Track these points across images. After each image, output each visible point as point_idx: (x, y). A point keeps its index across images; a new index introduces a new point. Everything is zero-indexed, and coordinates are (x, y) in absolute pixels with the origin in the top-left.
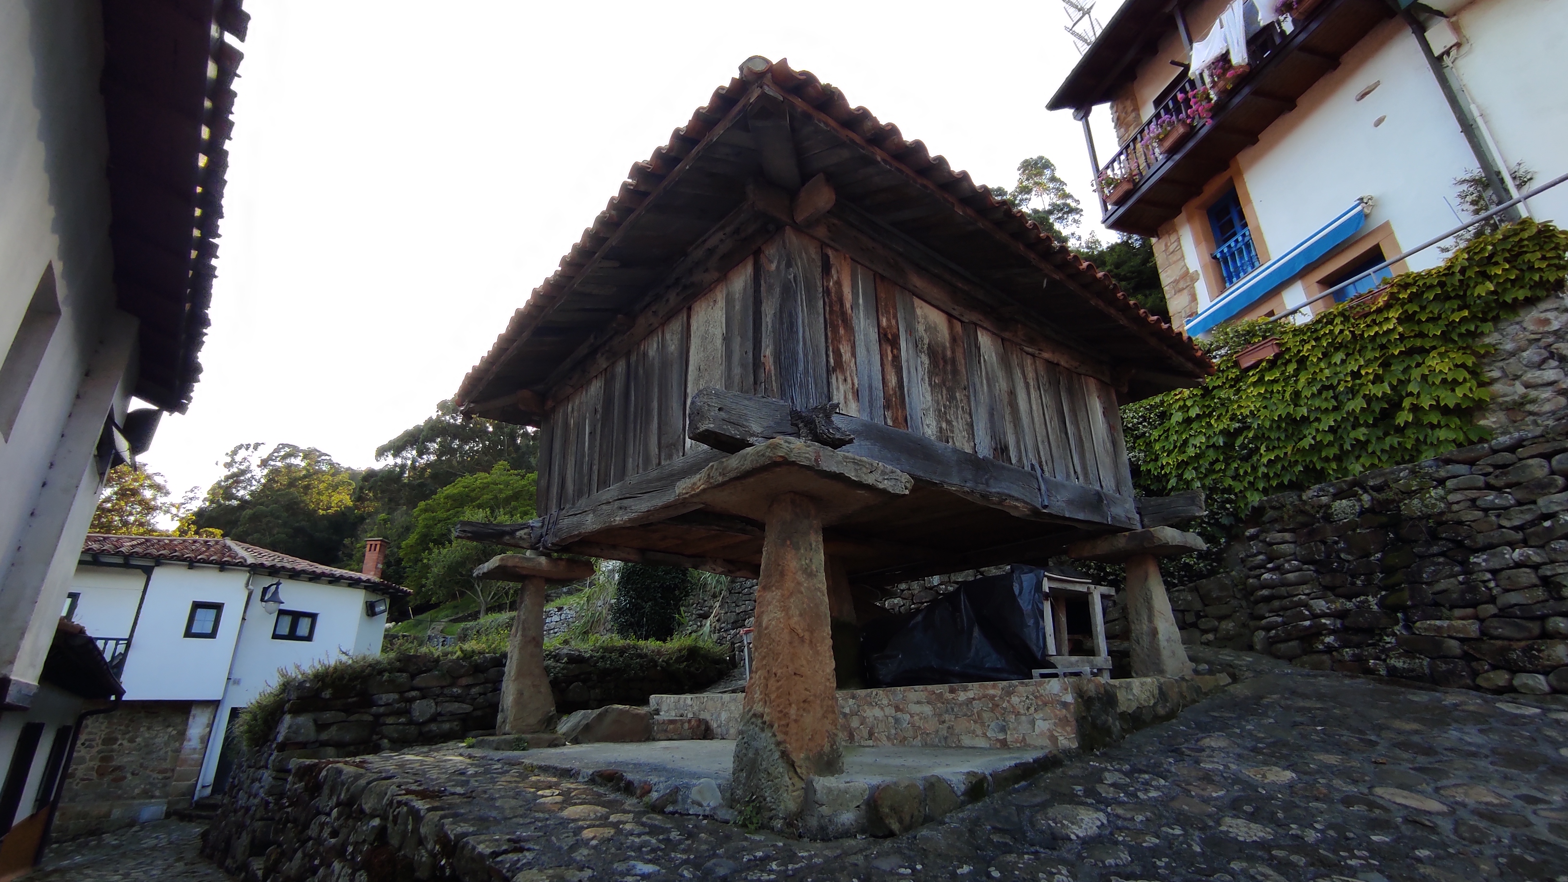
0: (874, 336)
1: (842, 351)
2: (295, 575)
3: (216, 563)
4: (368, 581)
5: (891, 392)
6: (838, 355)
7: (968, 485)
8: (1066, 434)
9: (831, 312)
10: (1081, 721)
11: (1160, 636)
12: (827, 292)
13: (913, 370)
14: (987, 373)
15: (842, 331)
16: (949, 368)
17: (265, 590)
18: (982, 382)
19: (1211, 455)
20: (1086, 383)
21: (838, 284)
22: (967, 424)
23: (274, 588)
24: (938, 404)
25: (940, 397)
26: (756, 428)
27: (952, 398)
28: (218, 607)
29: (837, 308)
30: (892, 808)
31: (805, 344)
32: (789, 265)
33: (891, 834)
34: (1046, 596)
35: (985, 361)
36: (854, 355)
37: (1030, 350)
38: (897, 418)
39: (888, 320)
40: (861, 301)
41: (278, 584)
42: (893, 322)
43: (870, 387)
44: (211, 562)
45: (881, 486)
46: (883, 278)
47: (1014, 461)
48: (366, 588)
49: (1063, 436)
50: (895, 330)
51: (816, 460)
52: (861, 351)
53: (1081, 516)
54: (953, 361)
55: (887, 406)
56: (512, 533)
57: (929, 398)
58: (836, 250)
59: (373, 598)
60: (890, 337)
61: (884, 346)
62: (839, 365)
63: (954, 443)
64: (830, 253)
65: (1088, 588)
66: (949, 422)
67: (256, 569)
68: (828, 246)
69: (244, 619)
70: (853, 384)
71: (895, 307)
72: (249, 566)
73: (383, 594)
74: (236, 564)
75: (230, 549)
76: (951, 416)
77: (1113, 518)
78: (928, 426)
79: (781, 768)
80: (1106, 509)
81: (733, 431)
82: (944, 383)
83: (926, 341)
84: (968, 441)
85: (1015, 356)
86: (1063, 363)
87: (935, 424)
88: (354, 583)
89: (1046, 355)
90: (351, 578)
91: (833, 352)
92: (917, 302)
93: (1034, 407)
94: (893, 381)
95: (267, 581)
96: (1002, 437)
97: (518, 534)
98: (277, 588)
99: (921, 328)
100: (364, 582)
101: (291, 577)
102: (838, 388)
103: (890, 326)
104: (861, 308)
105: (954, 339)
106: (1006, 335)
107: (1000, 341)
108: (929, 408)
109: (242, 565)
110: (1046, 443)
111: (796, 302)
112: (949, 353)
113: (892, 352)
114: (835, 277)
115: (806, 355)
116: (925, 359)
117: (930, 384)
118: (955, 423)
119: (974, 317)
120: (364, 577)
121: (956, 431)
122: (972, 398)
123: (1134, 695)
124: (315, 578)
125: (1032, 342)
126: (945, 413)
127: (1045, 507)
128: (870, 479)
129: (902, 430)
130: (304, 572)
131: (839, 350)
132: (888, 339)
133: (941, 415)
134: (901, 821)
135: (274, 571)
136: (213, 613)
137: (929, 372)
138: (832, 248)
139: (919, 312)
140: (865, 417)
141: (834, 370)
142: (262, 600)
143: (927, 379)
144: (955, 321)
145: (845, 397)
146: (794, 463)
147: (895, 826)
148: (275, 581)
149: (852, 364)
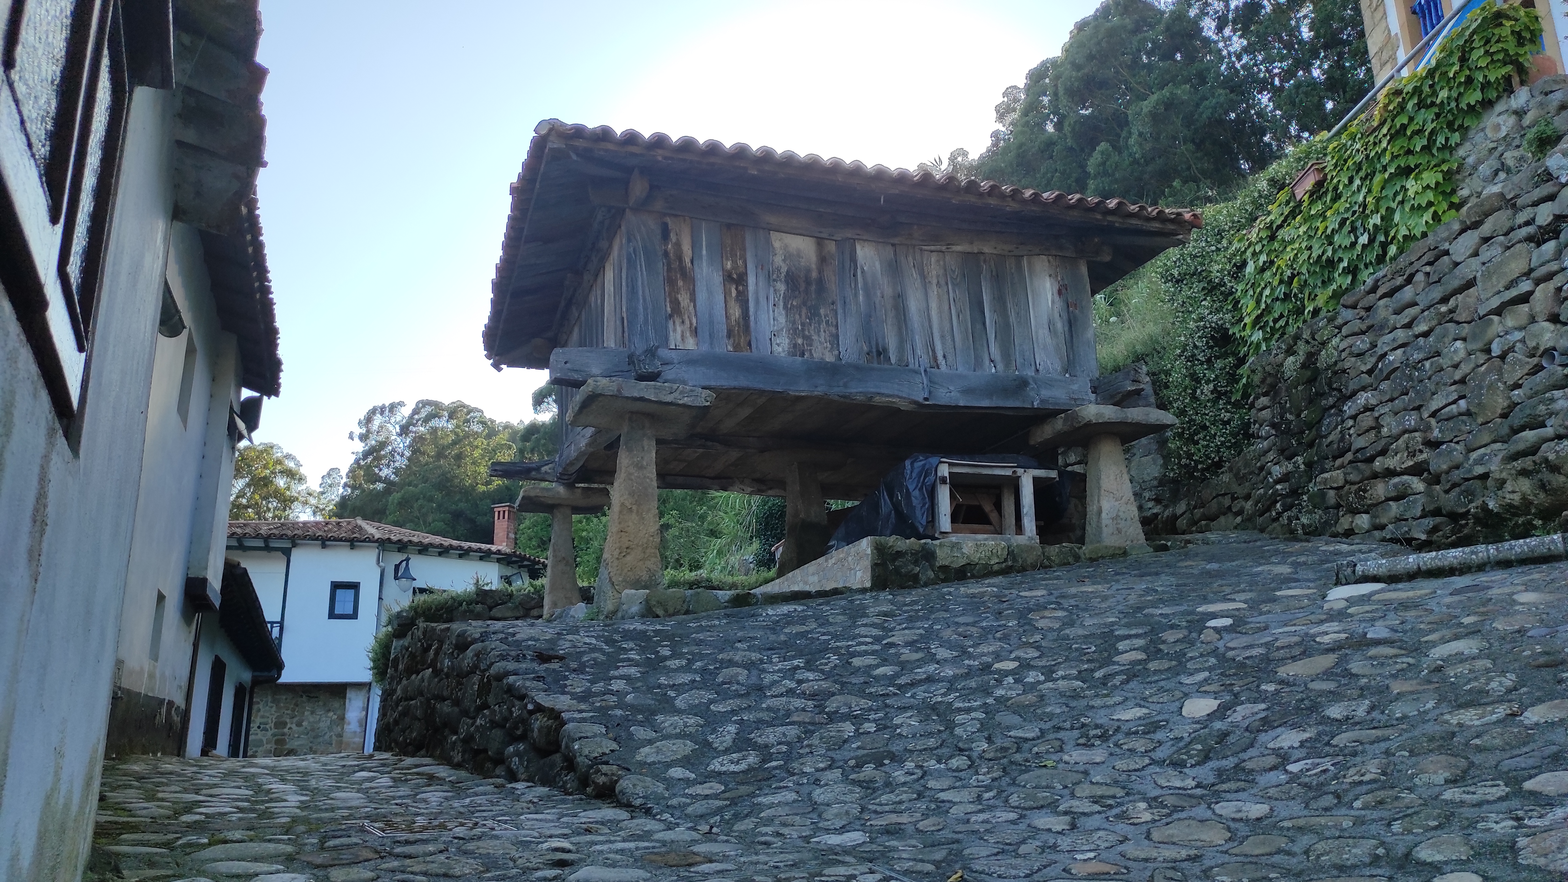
0: (717, 279)
1: (680, 299)
2: (424, 549)
3: (346, 540)
4: (499, 552)
5: (733, 323)
6: (676, 304)
7: (819, 389)
8: (984, 324)
9: (669, 269)
10: (875, 566)
11: (1104, 515)
12: (666, 254)
13: (763, 301)
14: (865, 283)
15: (680, 283)
16: (813, 287)
17: (397, 567)
18: (856, 295)
20: (1029, 263)
21: (678, 245)
22: (831, 335)
23: (404, 563)
24: (794, 323)
25: (797, 317)
26: (595, 370)
27: (814, 314)
28: (354, 587)
29: (675, 265)
30: (658, 602)
31: (644, 300)
32: (629, 240)
33: (658, 616)
34: (943, 481)
35: (863, 271)
36: (693, 299)
37: (933, 248)
38: (739, 344)
39: (734, 262)
40: (704, 252)
41: (408, 560)
42: (740, 263)
43: (711, 323)
44: (341, 540)
45: (681, 402)
46: (729, 226)
47: (893, 361)
49: (979, 326)
50: (742, 270)
52: (702, 296)
53: (985, 403)
54: (820, 281)
55: (730, 334)
56: (538, 469)
57: (782, 320)
58: (676, 216)
59: (508, 571)
60: (735, 276)
61: (728, 286)
62: (677, 309)
63: (811, 354)
64: (668, 220)
65: (1014, 472)
66: (808, 338)
67: (384, 544)
68: (665, 215)
69: (380, 598)
70: (691, 324)
71: (744, 249)
72: (377, 541)
73: (518, 566)
74: (364, 541)
75: (361, 528)
76: (811, 331)
77: (1042, 401)
78: (778, 345)
79: (610, 585)
80: (1032, 394)
81: (576, 376)
82: (804, 303)
83: (784, 269)
84: (831, 351)
85: (910, 259)
86: (986, 250)
87: (787, 341)
88: (486, 556)
89: (958, 248)
90: (480, 550)
91: (671, 302)
92: (774, 235)
93: (934, 305)
94: (736, 312)
95: (398, 558)
96: (880, 340)
97: (544, 469)
98: (407, 565)
99: (778, 260)
100: (495, 553)
101: (420, 552)
102: (675, 330)
103: (735, 267)
104: (704, 258)
105: (823, 260)
106: (896, 241)
107: (890, 249)
108: (782, 330)
109: (370, 540)
110: (948, 338)
111: (636, 268)
112: (814, 275)
113: (736, 289)
114: (674, 240)
115: (645, 308)
116: (782, 287)
117: (785, 307)
118: (815, 337)
119: (849, 234)
120: (494, 548)
121: (816, 344)
122: (840, 311)
124: (444, 552)
125: (935, 239)
126: (803, 330)
127: (926, 399)
129: (746, 353)
131: (677, 300)
132: (733, 279)
133: (794, 332)
134: (666, 611)
135: (402, 546)
136: (351, 592)
137: (784, 298)
138: (671, 215)
139: (777, 245)
140: (705, 348)
141: (671, 316)
142: (396, 578)
143: (781, 304)
144: (827, 242)
145: (682, 336)
146: (600, 395)
148: (405, 557)
149: (691, 308)
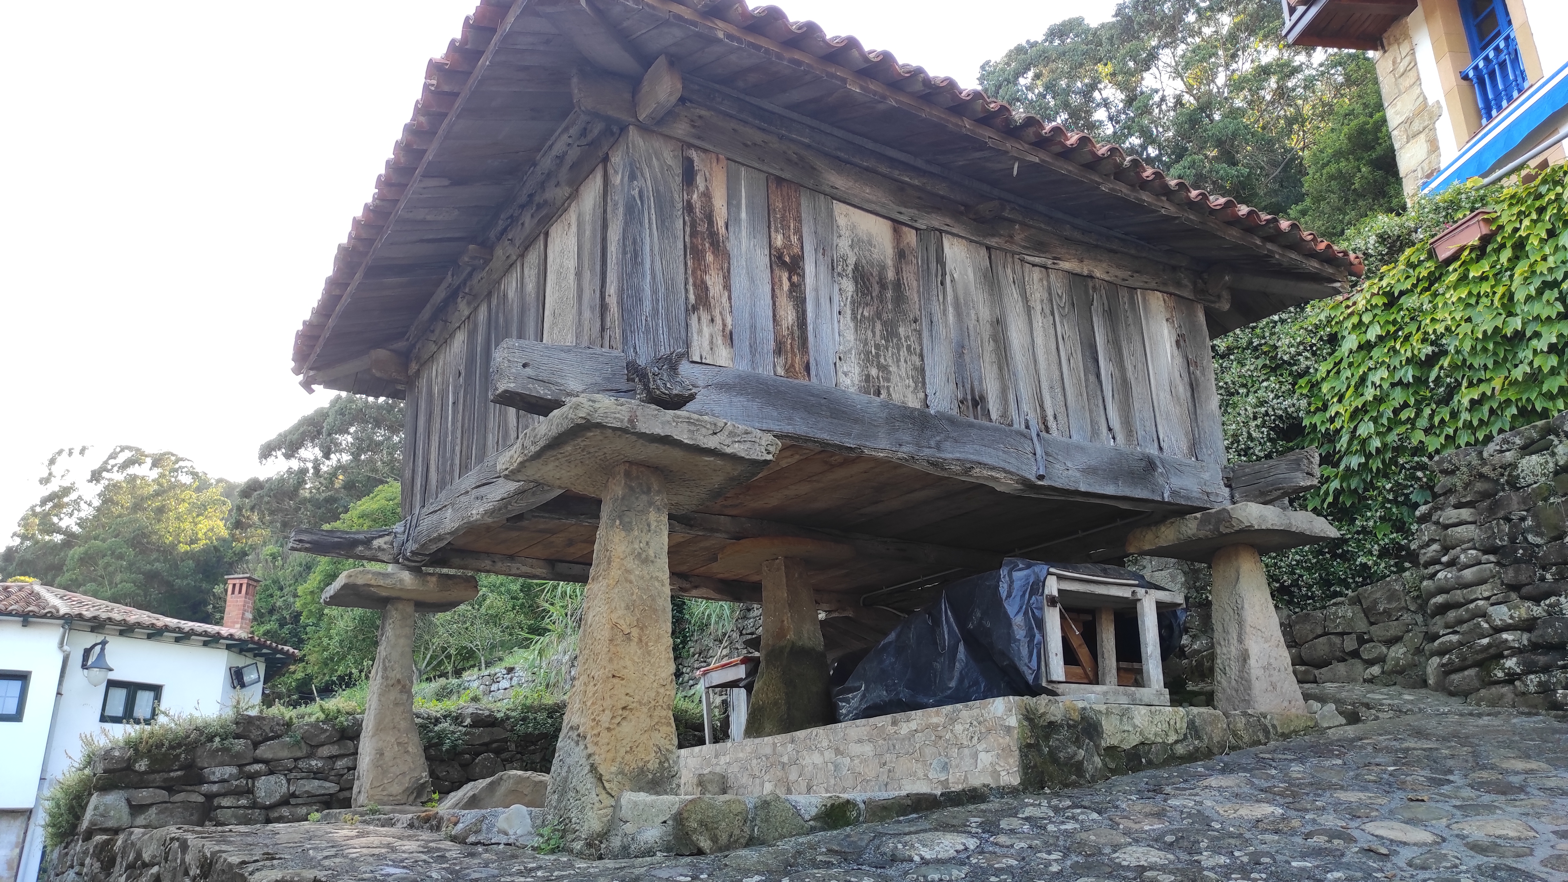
0: (762, 259)
1: (709, 283)
2: (127, 630)
3: (18, 615)
4: (231, 637)
5: (785, 333)
6: (702, 289)
7: (904, 449)
8: (1098, 376)
9: (694, 234)
10: (1027, 750)
11: (1252, 662)
12: (689, 207)
13: (825, 302)
14: (956, 298)
15: (710, 257)
16: (889, 294)
17: (87, 652)
18: (945, 312)
19: (1398, 396)
20: (1144, 299)
21: (707, 196)
22: (915, 368)
23: (98, 649)
24: (866, 343)
25: (870, 334)
26: (573, 385)
27: (890, 333)
28: (23, 677)
29: (703, 228)
30: (701, 823)
31: (654, 277)
32: (633, 177)
33: (700, 852)
34: (1052, 601)
35: (953, 280)
36: (727, 287)
37: (1037, 260)
38: (792, 365)
39: (787, 237)
40: (743, 215)
41: (104, 643)
42: (794, 239)
43: (753, 328)
44: (8, 614)
45: (729, 450)
46: (780, 180)
47: (994, 416)
48: (229, 647)
49: (1092, 378)
50: (796, 250)
51: (631, 421)
52: (739, 281)
53: (1110, 490)
54: (898, 285)
55: (779, 350)
56: (367, 542)
57: (850, 336)
58: (705, 151)
59: (240, 661)
60: (787, 259)
61: (777, 272)
62: (703, 300)
63: (889, 394)
64: (694, 154)
65: (1134, 593)
66: (883, 368)
67: (71, 622)
68: (690, 146)
69: (59, 693)
70: (724, 325)
71: (799, 220)
72: (62, 617)
73: (255, 656)
74: (44, 616)
75: (38, 597)
76: (887, 359)
77: (1173, 493)
78: (846, 374)
79: (590, 781)
80: (1161, 481)
81: (541, 391)
82: (878, 315)
83: (852, 260)
84: (914, 392)
85: (1009, 271)
86: (1098, 273)
87: (857, 370)
88: (211, 641)
89: (1066, 265)
90: (205, 634)
91: (694, 285)
92: (839, 208)
93: (1039, 340)
94: (788, 316)
95: (90, 639)
96: (976, 383)
97: (376, 543)
98: (103, 650)
99: (844, 245)
100: (226, 638)
101: (122, 633)
102: (700, 331)
103: (788, 245)
104: (744, 224)
105: (901, 255)
106: (993, 242)
107: (983, 252)
108: (850, 351)
109: (52, 616)
110: (1058, 390)
111: (641, 224)
112: (891, 275)
113: (790, 279)
114: (702, 188)
115: (655, 292)
116: (849, 286)
117: (854, 318)
118: (893, 369)
119: (936, 221)
120: (224, 631)
121: (894, 378)
122: (925, 334)
123: (1135, 726)
124: (155, 633)
125: (1040, 247)
126: (878, 356)
127: (1041, 477)
128: (711, 443)
129: (803, 381)
130: (139, 625)
131: (703, 282)
132: (784, 263)
133: (868, 358)
134: (714, 839)
135: (97, 625)
136: (17, 685)
137: (853, 302)
138: (697, 148)
139: (841, 221)
140: (743, 367)
141: (695, 308)
142: (84, 666)
143: (849, 312)
144: (905, 229)
145: (711, 342)
146: (599, 426)
147: (705, 843)
148: (100, 638)
149: (725, 299)
